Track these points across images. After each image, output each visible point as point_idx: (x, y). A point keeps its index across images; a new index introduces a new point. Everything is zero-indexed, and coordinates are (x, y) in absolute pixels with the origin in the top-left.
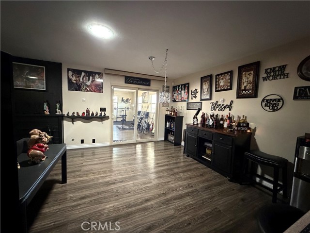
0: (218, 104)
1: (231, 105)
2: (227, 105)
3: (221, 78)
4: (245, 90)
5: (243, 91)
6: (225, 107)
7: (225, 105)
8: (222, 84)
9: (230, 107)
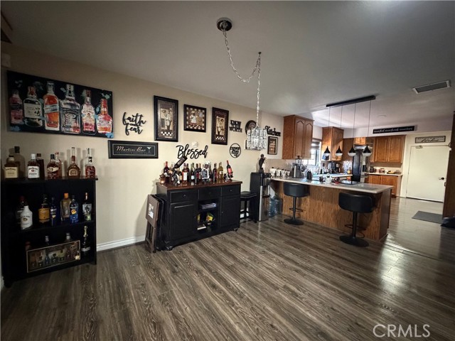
0: (190, 148)
1: (205, 151)
2: (201, 151)
3: (193, 112)
4: (219, 136)
5: (217, 136)
6: (199, 153)
7: (199, 151)
8: (193, 121)
9: (204, 153)
